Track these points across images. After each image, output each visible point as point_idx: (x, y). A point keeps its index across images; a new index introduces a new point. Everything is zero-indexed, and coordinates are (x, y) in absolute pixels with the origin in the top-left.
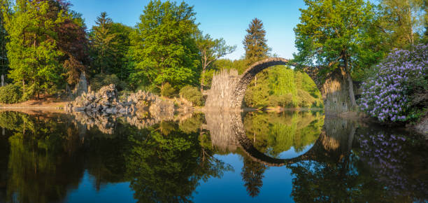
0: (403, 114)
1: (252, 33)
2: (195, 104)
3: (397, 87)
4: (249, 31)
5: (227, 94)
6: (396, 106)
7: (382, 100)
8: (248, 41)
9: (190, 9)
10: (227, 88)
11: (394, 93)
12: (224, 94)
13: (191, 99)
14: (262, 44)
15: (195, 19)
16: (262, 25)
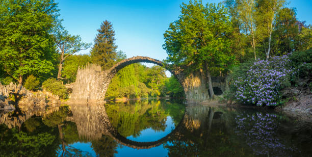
0: (274, 101)
1: (103, 32)
2: (61, 97)
3: (271, 86)
4: (99, 31)
5: (93, 87)
6: (271, 97)
7: (261, 93)
8: (99, 39)
9: (54, 5)
10: (93, 81)
11: (269, 89)
12: (90, 87)
13: (58, 92)
14: (111, 42)
15: (59, 15)
16: (111, 26)
